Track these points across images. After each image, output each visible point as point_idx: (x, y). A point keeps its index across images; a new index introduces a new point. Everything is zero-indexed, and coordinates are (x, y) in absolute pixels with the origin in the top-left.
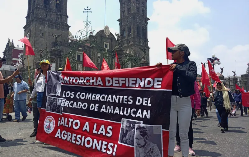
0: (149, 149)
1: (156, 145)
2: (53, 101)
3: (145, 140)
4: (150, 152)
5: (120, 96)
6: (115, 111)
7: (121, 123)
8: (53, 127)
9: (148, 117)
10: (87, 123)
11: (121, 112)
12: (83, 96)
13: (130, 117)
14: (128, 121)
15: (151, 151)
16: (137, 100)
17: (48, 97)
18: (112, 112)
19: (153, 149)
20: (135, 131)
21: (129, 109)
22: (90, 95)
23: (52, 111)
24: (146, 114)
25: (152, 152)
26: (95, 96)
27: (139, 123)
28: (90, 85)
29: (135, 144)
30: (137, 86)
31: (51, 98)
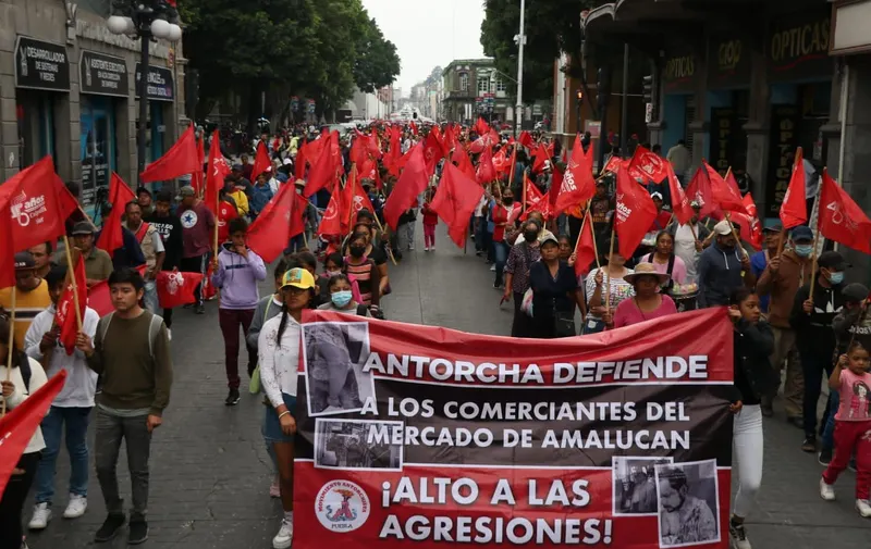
0: (689, 513)
1: (704, 502)
2: (347, 433)
3: (680, 496)
4: (693, 519)
5: (598, 404)
6: (589, 443)
7: (613, 468)
8: (364, 511)
9: (686, 446)
10: (503, 484)
11: (607, 441)
12: (470, 410)
13: (635, 450)
14: (630, 463)
15: (696, 515)
16: (649, 410)
17: (317, 420)
18: (580, 446)
19: (699, 512)
20: (654, 481)
21: (630, 433)
22: (498, 406)
23: (348, 466)
24: (680, 439)
25: (698, 518)
26: (517, 408)
27: (662, 462)
28: (496, 382)
29: (660, 508)
30: (645, 376)
31: (335, 424)
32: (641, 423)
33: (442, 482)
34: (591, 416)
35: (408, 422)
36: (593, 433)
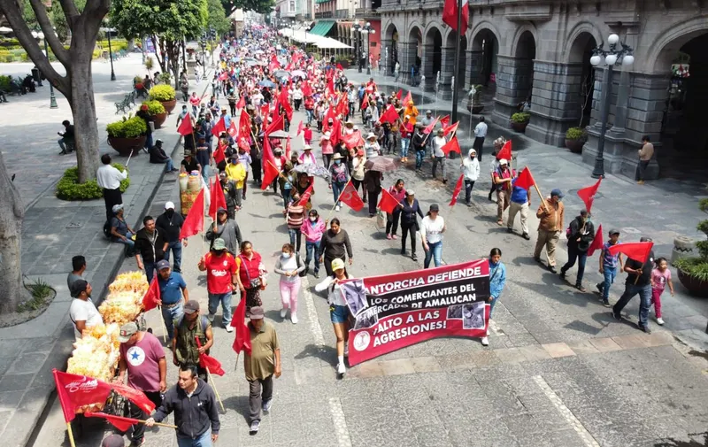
0: (474, 319)
1: (479, 315)
3: (471, 314)
4: (475, 321)
5: (444, 289)
6: (441, 303)
9: (474, 299)
10: (410, 316)
11: (448, 301)
16: (461, 288)
18: (438, 304)
19: (477, 318)
21: (455, 297)
22: (410, 296)
24: (472, 297)
25: (477, 320)
26: (416, 295)
28: (408, 287)
29: (463, 317)
30: (460, 277)
32: (459, 293)
33: (390, 321)
34: (442, 294)
35: (378, 305)
36: (443, 299)
